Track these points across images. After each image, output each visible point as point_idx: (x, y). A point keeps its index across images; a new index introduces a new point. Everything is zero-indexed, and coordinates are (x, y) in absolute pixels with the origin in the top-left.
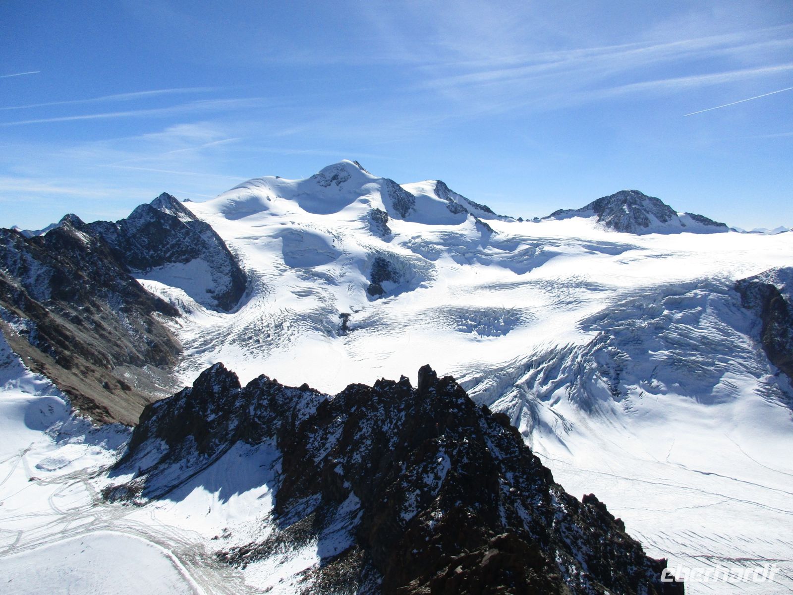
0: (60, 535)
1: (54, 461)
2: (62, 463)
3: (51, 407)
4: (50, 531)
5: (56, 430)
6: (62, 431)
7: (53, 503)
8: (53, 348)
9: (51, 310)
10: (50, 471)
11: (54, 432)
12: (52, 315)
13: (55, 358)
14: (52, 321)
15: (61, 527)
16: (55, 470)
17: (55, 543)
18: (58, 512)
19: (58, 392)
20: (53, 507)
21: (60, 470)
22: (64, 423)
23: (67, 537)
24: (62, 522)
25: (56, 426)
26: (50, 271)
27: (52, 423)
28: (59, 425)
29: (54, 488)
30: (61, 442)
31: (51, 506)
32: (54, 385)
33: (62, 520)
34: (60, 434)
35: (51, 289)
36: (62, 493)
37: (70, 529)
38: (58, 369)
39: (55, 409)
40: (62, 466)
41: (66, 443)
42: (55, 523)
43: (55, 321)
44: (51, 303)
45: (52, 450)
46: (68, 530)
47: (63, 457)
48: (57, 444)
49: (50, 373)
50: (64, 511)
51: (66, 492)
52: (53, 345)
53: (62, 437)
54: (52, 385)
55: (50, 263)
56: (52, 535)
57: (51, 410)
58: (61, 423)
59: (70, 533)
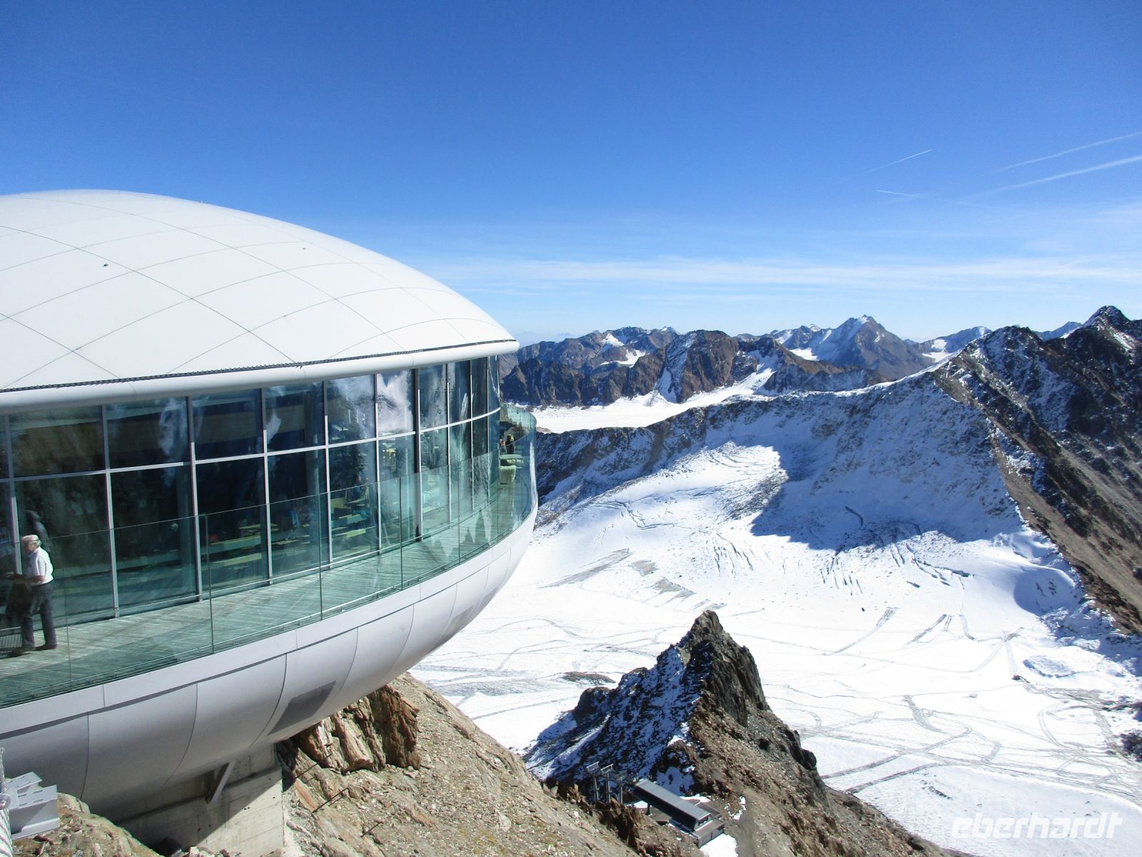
0: (1054, 775)
1: (1050, 664)
2: (1063, 671)
3: (1053, 585)
4: (1040, 762)
5: (1057, 620)
6: (1066, 624)
7: (1044, 722)
8: (1064, 501)
9: (1064, 446)
10: (1044, 675)
11: (1053, 622)
12: (1066, 454)
13: (1065, 516)
14: (1065, 462)
15: (1056, 763)
16: (1050, 676)
17: (1045, 783)
18: (1052, 740)
19: (1066, 566)
20: (1045, 729)
21: (1057, 679)
22: (1070, 614)
23: (1065, 782)
24: (1058, 757)
25: (1057, 614)
26: (1070, 389)
27: (1051, 609)
28: (1062, 613)
29: (1046, 702)
30: (1063, 639)
31: (1042, 728)
32: (1061, 554)
33: (1058, 753)
34: (1062, 627)
35: (1068, 416)
36: (1059, 715)
37: (1069, 773)
38: (1068, 533)
39: (1058, 590)
40: (1060, 674)
41: (1070, 644)
42: (1046, 754)
43: (1069, 463)
44: (1067, 436)
45: (1049, 647)
46: (1066, 773)
47: (1065, 662)
48: (1056, 640)
49: (1055, 536)
50: (1060, 742)
51: (1065, 714)
52: (1064, 496)
53: (1065, 632)
54: (1058, 553)
55: (1070, 377)
56: (1041, 768)
57: (1052, 589)
58: (1066, 612)
59: (1067, 778)
